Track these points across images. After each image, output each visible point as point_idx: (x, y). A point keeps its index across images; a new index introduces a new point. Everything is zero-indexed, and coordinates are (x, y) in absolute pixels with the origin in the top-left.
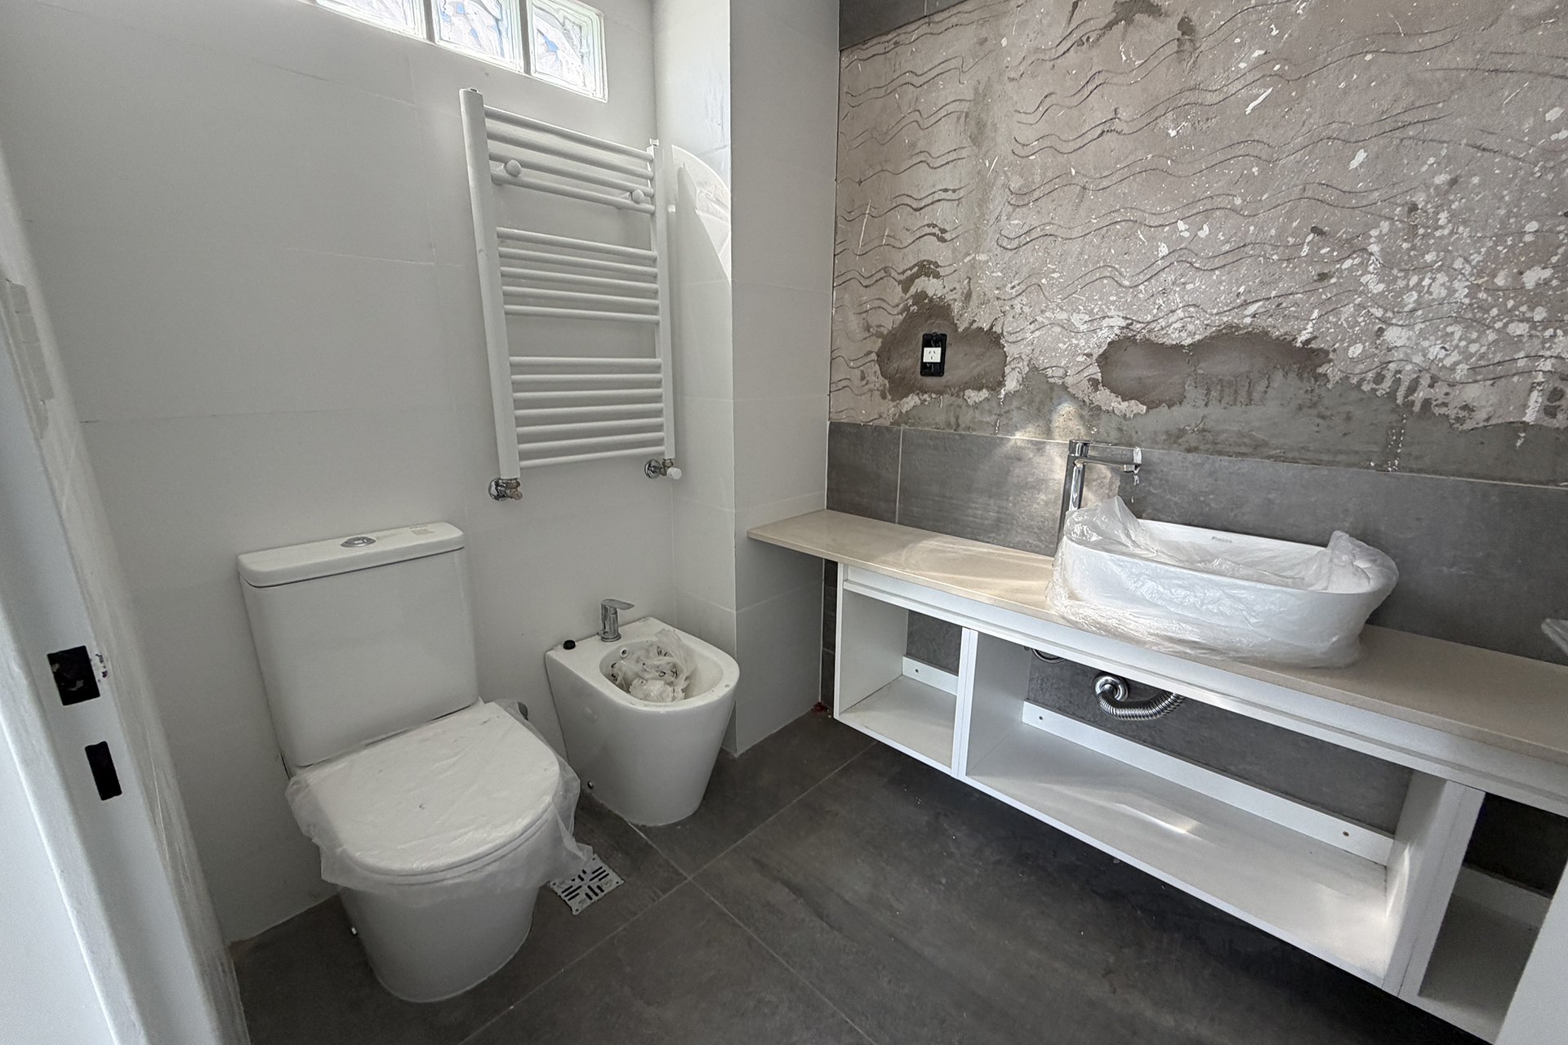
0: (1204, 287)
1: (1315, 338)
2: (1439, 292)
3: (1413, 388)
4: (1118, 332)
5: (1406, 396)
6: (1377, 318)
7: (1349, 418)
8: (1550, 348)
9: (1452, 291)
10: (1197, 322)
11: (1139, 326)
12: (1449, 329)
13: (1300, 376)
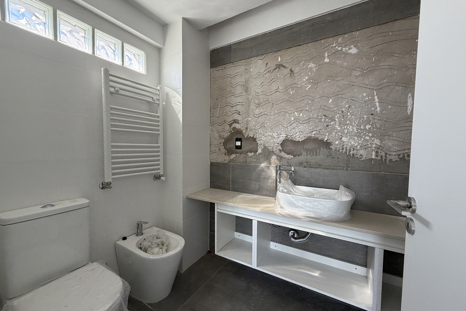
0: (303, 127)
1: (328, 139)
2: (351, 130)
3: (350, 151)
4: (284, 138)
5: (349, 153)
6: (340, 135)
7: (338, 158)
8: (374, 142)
9: (353, 130)
10: (302, 136)
11: (289, 136)
12: (355, 138)
13: (326, 148)
